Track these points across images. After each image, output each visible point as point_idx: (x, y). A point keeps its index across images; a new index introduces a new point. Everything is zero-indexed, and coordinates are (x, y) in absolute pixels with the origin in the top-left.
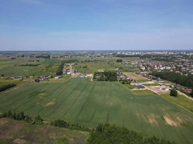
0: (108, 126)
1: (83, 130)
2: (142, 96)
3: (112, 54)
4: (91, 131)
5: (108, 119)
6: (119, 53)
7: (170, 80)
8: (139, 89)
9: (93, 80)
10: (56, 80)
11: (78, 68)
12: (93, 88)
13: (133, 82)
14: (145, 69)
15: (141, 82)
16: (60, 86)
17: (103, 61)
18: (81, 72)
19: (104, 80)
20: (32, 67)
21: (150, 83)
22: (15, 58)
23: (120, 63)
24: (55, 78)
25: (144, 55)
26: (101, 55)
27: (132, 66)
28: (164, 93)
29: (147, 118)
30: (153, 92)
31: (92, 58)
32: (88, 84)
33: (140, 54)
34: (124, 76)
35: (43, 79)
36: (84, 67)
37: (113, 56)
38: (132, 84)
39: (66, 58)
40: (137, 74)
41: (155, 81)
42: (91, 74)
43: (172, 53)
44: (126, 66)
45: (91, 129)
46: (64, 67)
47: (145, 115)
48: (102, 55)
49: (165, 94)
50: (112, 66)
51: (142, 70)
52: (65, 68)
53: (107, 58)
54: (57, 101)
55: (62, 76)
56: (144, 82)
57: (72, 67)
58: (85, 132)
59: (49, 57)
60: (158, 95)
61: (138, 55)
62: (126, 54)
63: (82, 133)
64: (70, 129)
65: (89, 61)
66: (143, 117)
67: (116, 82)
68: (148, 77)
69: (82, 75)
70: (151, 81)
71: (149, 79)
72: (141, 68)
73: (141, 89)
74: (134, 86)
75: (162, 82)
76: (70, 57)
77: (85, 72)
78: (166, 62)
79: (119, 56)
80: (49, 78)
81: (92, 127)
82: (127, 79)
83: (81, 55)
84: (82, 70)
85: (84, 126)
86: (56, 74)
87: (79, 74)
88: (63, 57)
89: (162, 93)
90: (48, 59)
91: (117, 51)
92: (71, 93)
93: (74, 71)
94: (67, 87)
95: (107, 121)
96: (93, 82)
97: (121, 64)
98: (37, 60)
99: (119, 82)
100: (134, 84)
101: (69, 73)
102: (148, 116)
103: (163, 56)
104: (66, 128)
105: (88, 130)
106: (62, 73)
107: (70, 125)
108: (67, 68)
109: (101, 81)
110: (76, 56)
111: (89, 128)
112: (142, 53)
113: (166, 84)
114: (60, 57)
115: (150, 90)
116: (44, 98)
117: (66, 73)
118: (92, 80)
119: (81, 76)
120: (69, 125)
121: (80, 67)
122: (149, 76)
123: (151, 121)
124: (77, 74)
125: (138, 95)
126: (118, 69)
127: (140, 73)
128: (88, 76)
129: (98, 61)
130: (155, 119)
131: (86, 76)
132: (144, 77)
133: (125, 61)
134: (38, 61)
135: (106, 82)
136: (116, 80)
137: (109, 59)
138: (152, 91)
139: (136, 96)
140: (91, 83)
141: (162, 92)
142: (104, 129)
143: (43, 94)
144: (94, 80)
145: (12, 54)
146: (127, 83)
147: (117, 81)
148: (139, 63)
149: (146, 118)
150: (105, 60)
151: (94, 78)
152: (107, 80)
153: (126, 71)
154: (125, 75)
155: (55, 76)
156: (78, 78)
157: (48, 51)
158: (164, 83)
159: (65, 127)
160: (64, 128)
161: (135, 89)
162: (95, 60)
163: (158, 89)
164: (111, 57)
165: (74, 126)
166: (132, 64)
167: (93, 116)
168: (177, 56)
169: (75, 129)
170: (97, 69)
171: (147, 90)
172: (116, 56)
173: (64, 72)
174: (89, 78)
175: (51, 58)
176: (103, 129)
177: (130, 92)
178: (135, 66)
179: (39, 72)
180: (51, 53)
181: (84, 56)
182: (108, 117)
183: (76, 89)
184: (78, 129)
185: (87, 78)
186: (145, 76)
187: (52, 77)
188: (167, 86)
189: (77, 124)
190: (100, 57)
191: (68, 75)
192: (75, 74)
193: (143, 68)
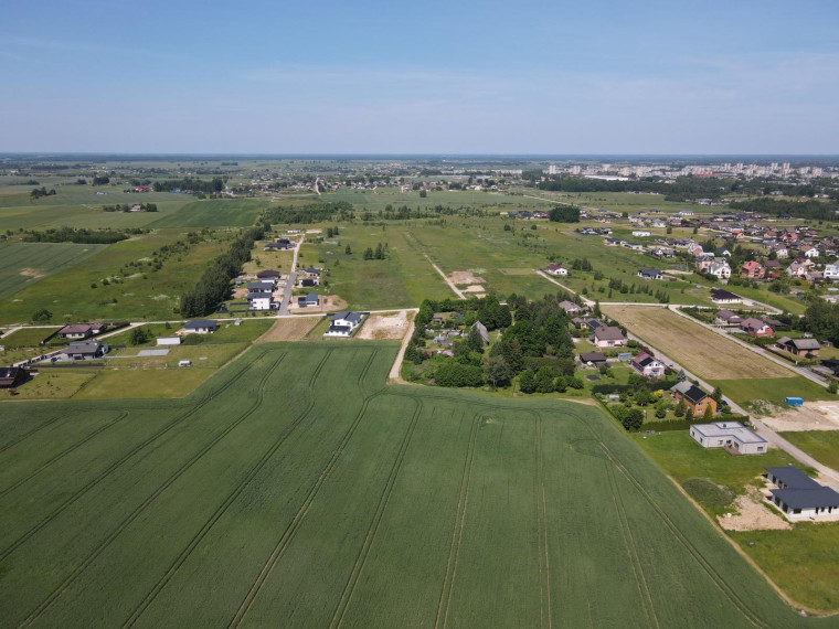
3: (524, 176)
6: (552, 170)
13: (709, 411)
14: (728, 271)
17: (481, 215)
22: (53, 192)
23: (568, 229)
24: (161, 341)
25: (679, 179)
26: (470, 181)
27: (641, 247)
31: (423, 195)
33: (659, 174)
37: (527, 186)
38: (708, 439)
39: (301, 191)
40: (695, 313)
44: (608, 251)
48: (474, 181)
50: (528, 245)
53: (497, 195)
55: (211, 329)
61: (649, 179)
62: (590, 174)
68: (786, 352)
76: (317, 187)
78: (815, 222)
79: (556, 185)
82: (648, 370)
83: (372, 181)
91: (545, 161)
93: (301, 286)
97: (579, 236)
98: (145, 206)
99: (590, 401)
101: (261, 304)
109: (465, 385)
110: (349, 184)
112: (664, 171)
117: (249, 300)
121: (349, 251)
126: (563, 271)
129: (452, 212)
133: (591, 217)
134: (151, 209)
137: (510, 199)
148: (673, 229)
150: (490, 210)
154: (624, 334)
162: (439, 209)
164: (515, 190)
166: (636, 234)
172: (542, 187)
178: (659, 253)
181: (388, 180)
190: (464, 189)
191: (254, 313)
192: (303, 306)
193: (719, 270)
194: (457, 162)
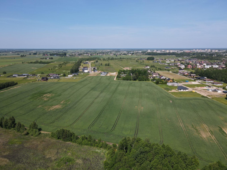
0: (137, 141)
1: (99, 146)
2: (185, 99)
3: (142, 52)
4: (111, 148)
5: (137, 131)
6: (149, 51)
7: (222, 81)
8: (180, 91)
10: (69, 79)
11: (98, 66)
12: (116, 89)
13: (171, 82)
14: (184, 67)
15: (182, 83)
16: (73, 86)
17: (130, 59)
18: (102, 70)
19: (132, 78)
20: (42, 64)
21: (193, 83)
22: (25, 56)
23: (151, 62)
24: (69, 76)
25: (181, 53)
26: (128, 53)
27: (167, 64)
28: (216, 96)
29: (196, 130)
30: (200, 95)
31: (117, 56)
32: (109, 83)
33: (176, 52)
34: (157, 75)
35: (53, 77)
36: (106, 65)
37: (142, 54)
38: (169, 84)
39: (86, 56)
40: (174, 72)
41: (201, 81)
42: (115, 73)
43: (217, 51)
44: (160, 65)
45: (111, 145)
46: (81, 65)
47: (193, 126)
48: (129, 53)
49: (218, 97)
50: (141, 64)
51: (181, 68)
52: (83, 66)
53: (135, 56)
54: (66, 104)
55: (77, 74)
56: (185, 82)
57: (91, 65)
58: (102, 149)
59: (65, 54)
60: (209, 98)
61: (173, 53)
62: (159, 52)
63: (97, 150)
64: (80, 144)
65: (112, 59)
66: (190, 128)
67: (147, 82)
68: (189, 77)
69: (103, 73)
70: (195, 81)
71: (191, 79)
72: (179, 66)
73: (182, 90)
74: (173, 87)
75: (210, 83)
76: (90, 55)
77: (107, 70)
78: (210, 60)
79: (149, 54)
80: (61, 77)
81: (112, 142)
82: (162, 78)
83: (103, 53)
84: (104, 67)
85: (100, 141)
86: (70, 72)
87: (100, 72)
88: (82, 54)
89: (213, 96)
90: (64, 57)
91: (147, 50)
92: (86, 94)
93: (93, 69)
94: (82, 87)
95: (136, 133)
96: (116, 81)
97: (153, 62)
98: (50, 58)
99: (150, 82)
100: (172, 84)
101: (86, 71)
102: (198, 128)
103: (205, 54)
104: (74, 142)
105: (106, 146)
106: (78, 71)
107: (80, 137)
108: (85, 66)
109: (128, 80)
110: (97, 54)
111: (107, 143)
112: (178, 51)
113: (217, 85)
114: (78, 55)
115: (196, 92)
116: (49, 100)
117: (83, 71)
118: (115, 79)
119: (102, 75)
120: (77, 138)
121: (101, 64)
122: (192, 75)
123: (205, 135)
124: (97, 72)
125: (179, 98)
126: (149, 67)
127: (178, 72)
128: (111, 75)
129: (124, 59)
130: (210, 132)
131: (108, 75)
132: (185, 77)
133: (157, 60)
134: (52, 58)
135: (135, 81)
136: (147, 79)
137: (138, 57)
138: (198, 94)
139: (176, 99)
140: (114, 82)
141: (213, 95)
142: (132, 146)
143: (50, 95)
144: (119, 80)
145: (23, 52)
146: (163, 83)
147: (149, 80)
148: (175, 61)
149: (195, 131)
150: (133, 58)
151: (118, 77)
152: (135, 80)
153: (160, 69)
154: (159, 74)
155: (69, 75)
156: (97, 77)
157: (65, 49)
158: (213, 84)
159: (71, 140)
160: (70, 142)
161: (173, 91)
162: (121, 58)
163: (207, 91)
164: (140, 55)
165: (86, 140)
166: (167, 62)
167: (114, 126)
168: (224, 54)
169: (87, 144)
170: (123, 67)
171: (191, 92)
172: (146, 54)
173: (80, 70)
174: (111, 77)
175: (67, 55)
176: (129, 146)
177: (168, 94)
178: (171, 65)
179: (49, 70)
180: (68, 51)
181: (107, 53)
182: (137, 127)
183: (93, 89)
184: (91, 145)
185: (108, 76)
186: (185, 75)
187: (64, 75)
188: (218, 87)
189: (90, 137)
190: (127, 55)
191: (85, 73)
192: (94, 72)
193: (182, 67)
194: (125, 50)
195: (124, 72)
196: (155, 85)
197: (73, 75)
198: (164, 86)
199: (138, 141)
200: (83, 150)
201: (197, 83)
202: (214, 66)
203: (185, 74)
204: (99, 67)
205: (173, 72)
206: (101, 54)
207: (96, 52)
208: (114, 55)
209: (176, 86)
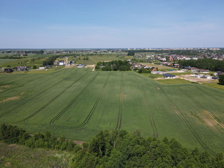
0: (121, 136)
1: (61, 147)
2: (174, 86)
3: (121, 50)
4: (80, 149)
5: (119, 122)
6: (129, 49)
7: (207, 69)
8: (166, 78)
9: (95, 70)
10: (40, 71)
12: (94, 78)
13: (155, 71)
15: (166, 71)
16: (43, 76)
17: (111, 55)
19: (112, 68)
20: (13, 60)
21: (179, 71)
23: (132, 57)
24: (40, 68)
28: (206, 82)
29: (198, 117)
30: (189, 81)
31: (96, 53)
32: (87, 74)
34: (140, 66)
35: (20, 69)
36: (84, 59)
37: (122, 52)
38: (154, 73)
39: (64, 53)
40: (157, 64)
41: (186, 70)
42: (93, 65)
43: (192, 49)
44: (141, 59)
45: (80, 144)
47: (192, 113)
49: (209, 82)
50: (122, 58)
51: (162, 60)
52: (58, 60)
53: (115, 53)
54: (27, 95)
55: (51, 67)
56: (170, 71)
57: (68, 59)
58: (65, 152)
59: (43, 52)
60: (199, 84)
61: (152, 50)
63: (57, 155)
64: (30, 146)
65: (92, 55)
66: (189, 116)
67: (129, 71)
68: (173, 67)
69: (80, 65)
70: (179, 70)
71: (175, 68)
72: (161, 59)
73: (168, 78)
74: (158, 75)
75: (195, 71)
76: (69, 53)
80: (31, 69)
81: (83, 141)
82: (145, 68)
84: (82, 61)
85: (63, 139)
86: (42, 65)
87: (77, 65)
88: (60, 52)
89: (204, 82)
90: (40, 54)
92: (56, 84)
93: (69, 63)
94: (53, 78)
95: (119, 125)
96: (95, 72)
97: (134, 57)
98: (24, 55)
99: (133, 71)
100: (157, 73)
102: (199, 115)
104: (21, 144)
105: (72, 147)
106: (53, 64)
107: (32, 135)
108: (61, 60)
109: (107, 70)
110: (77, 52)
111: (75, 142)
113: (203, 72)
114: (56, 52)
115: (183, 79)
116: (5, 91)
117: (58, 64)
118: (93, 70)
119: (79, 67)
120: (27, 137)
121: (80, 59)
122: (175, 65)
124: (74, 65)
125: (167, 85)
126: (130, 60)
127: (161, 64)
128: (89, 67)
129: (104, 55)
130: (215, 119)
132: (168, 67)
133: (137, 55)
134: (26, 55)
135: (115, 71)
136: (129, 69)
137: (118, 53)
138: (187, 81)
139: (164, 86)
140: (92, 72)
141: (202, 81)
142: (112, 145)
143: (9, 86)
144: (97, 70)
146: (146, 72)
147: (131, 70)
148: (156, 56)
149: (197, 119)
150: (113, 55)
151: (97, 68)
153: (142, 62)
154: (141, 65)
156: (73, 68)
158: (199, 71)
159: (17, 141)
160: (15, 145)
161: (159, 78)
162: (100, 54)
163: (195, 78)
164: (120, 52)
165: (41, 139)
166: (147, 57)
168: (200, 51)
169: (42, 146)
171: (179, 79)
172: (126, 52)
173: (55, 64)
175: (45, 53)
176: (108, 145)
177: (154, 81)
178: (152, 58)
179: (19, 63)
180: (46, 50)
181: (87, 51)
182: (120, 118)
183: (66, 79)
184: (49, 146)
185: (86, 68)
187: (35, 67)
188: (206, 74)
189: (49, 135)
190: (107, 52)
191: (60, 65)
192: (71, 65)
193: (164, 59)
194: (105, 49)
195: (104, 64)
196: (138, 74)
197: (45, 67)
198: (148, 75)
199: (123, 135)
200: (33, 156)
201: (182, 71)
202: (194, 58)
203: (168, 65)
204: (76, 61)
205: (155, 64)
206: (81, 51)
207: (76, 51)
208: (94, 52)
209: (161, 75)
